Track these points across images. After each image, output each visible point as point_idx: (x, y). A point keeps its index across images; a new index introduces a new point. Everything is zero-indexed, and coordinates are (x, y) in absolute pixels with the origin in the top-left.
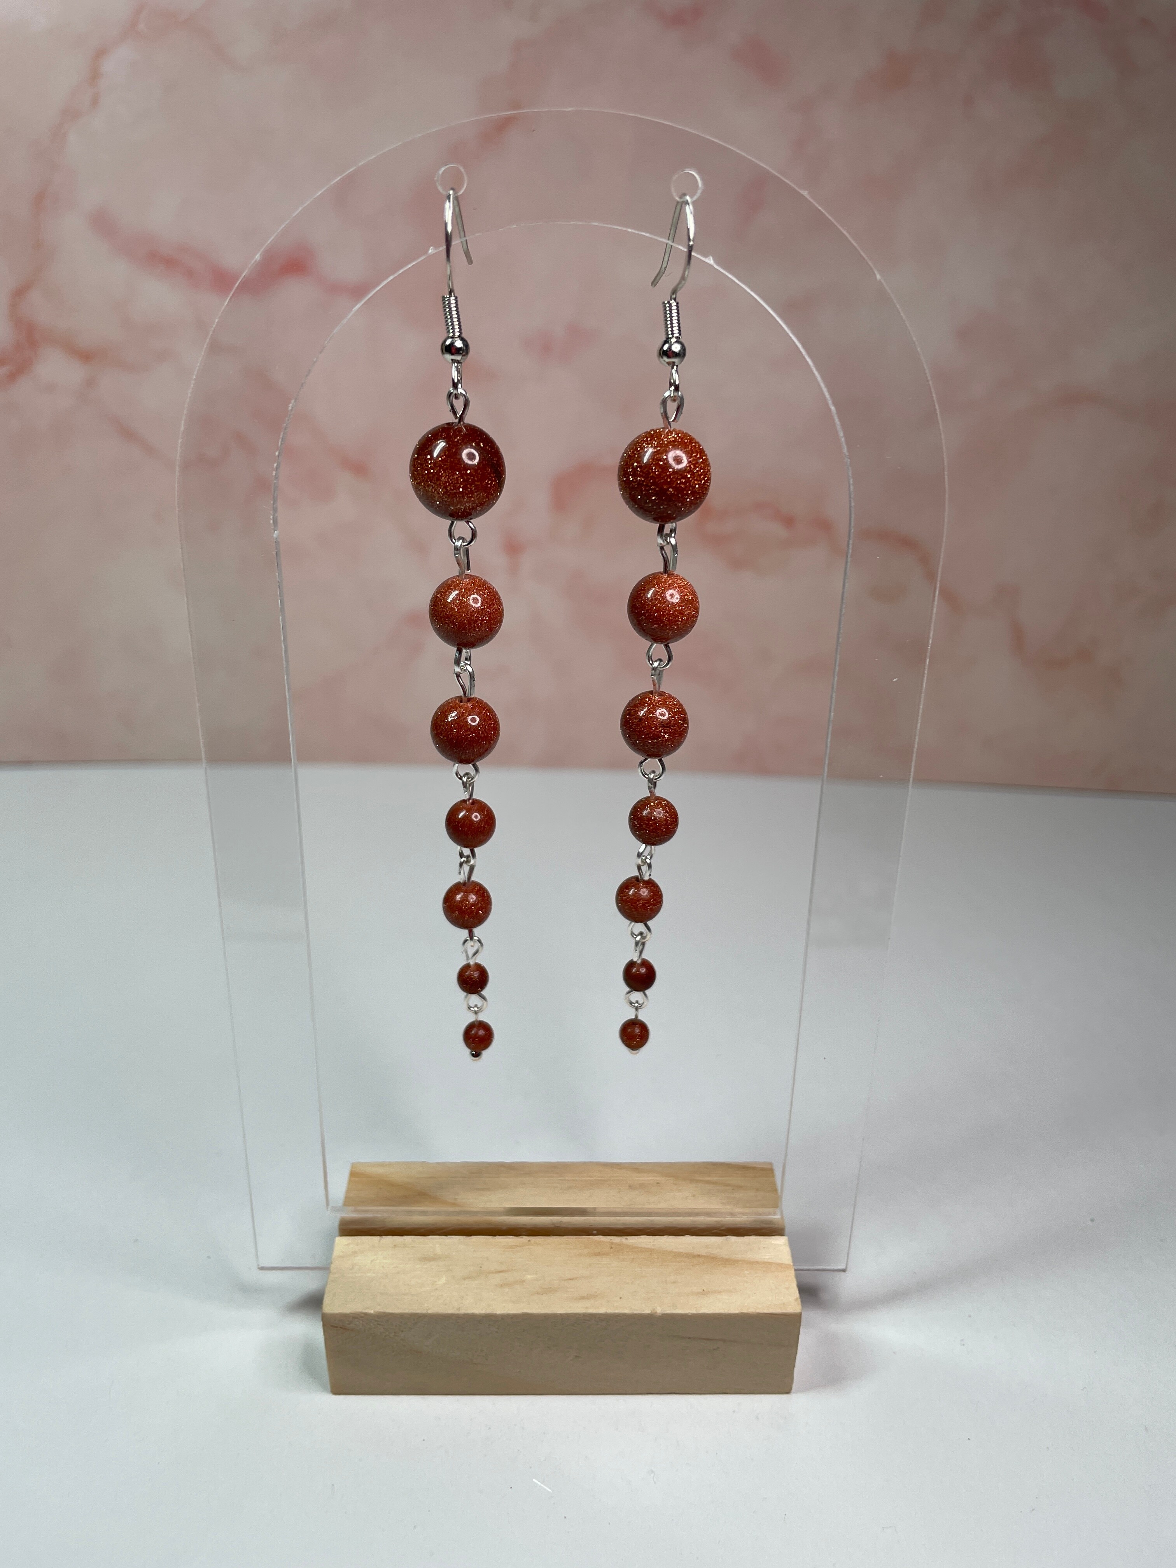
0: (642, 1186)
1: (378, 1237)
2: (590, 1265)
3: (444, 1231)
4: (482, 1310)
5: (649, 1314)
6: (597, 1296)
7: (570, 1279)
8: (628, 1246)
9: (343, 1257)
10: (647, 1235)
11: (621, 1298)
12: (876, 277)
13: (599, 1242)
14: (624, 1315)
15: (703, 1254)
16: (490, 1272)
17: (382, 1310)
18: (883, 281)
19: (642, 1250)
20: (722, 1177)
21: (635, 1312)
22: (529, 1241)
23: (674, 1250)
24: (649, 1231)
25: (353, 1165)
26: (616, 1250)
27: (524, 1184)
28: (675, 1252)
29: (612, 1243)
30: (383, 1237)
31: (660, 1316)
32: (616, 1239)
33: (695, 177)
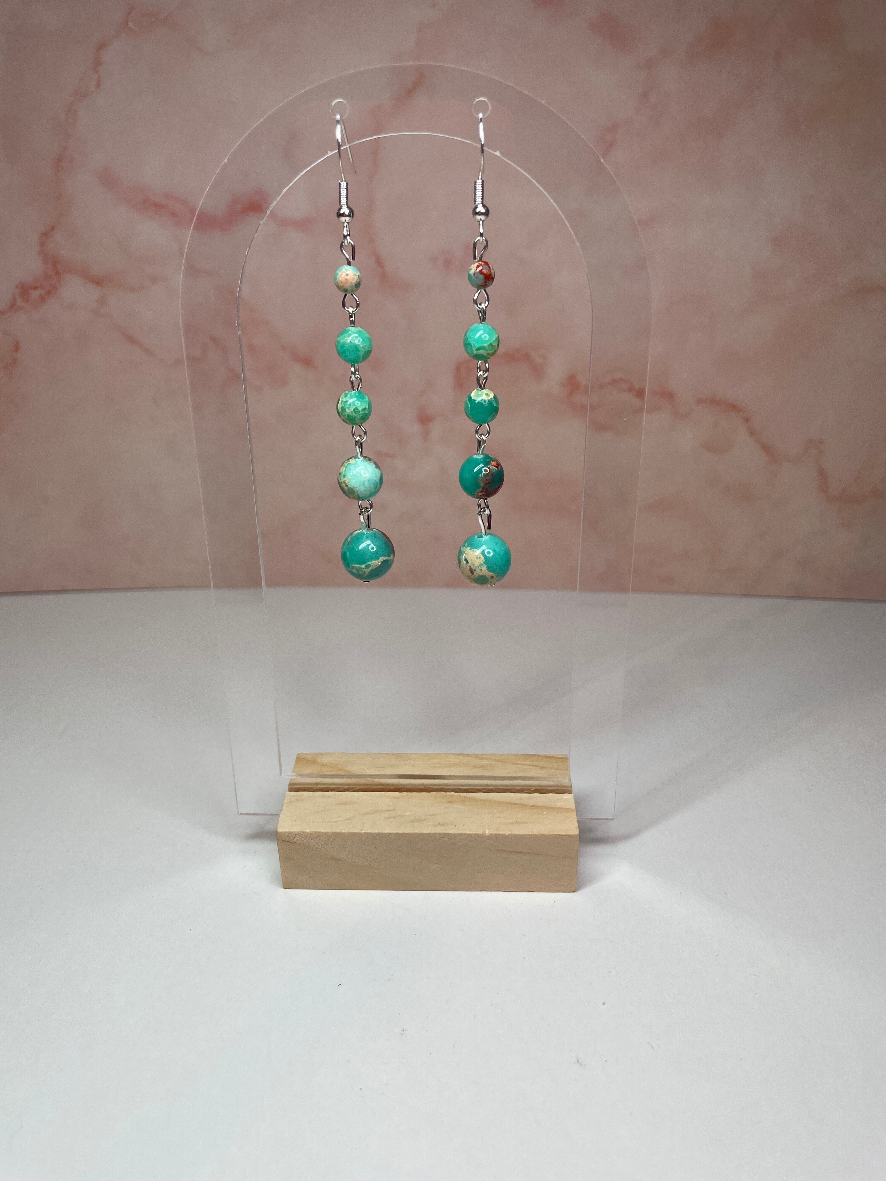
0: (483, 767)
1: (313, 792)
3: (353, 790)
4: (376, 830)
5: (481, 834)
6: (448, 825)
7: (432, 815)
8: (470, 798)
9: (290, 803)
10: (483, 792)
11: (464, 825)
12: (601, 162)
13: (452, 796)
14: (465, 834)
15: (518, 803)
16: (382, 811)
17: (313, 830)
18: (604, 163)
19: (479, 800)
20: (534, 762)
21: (473, 833)
22: (408, 795)
24: (484, 791)
25: (298, 754)
26: (463, 801)
27: (406, 765)
28: (501, 802)
29: (460, 796)
30: (316, 792)
31: (488, 834)
32: (462, 794)
33: (487, 103)
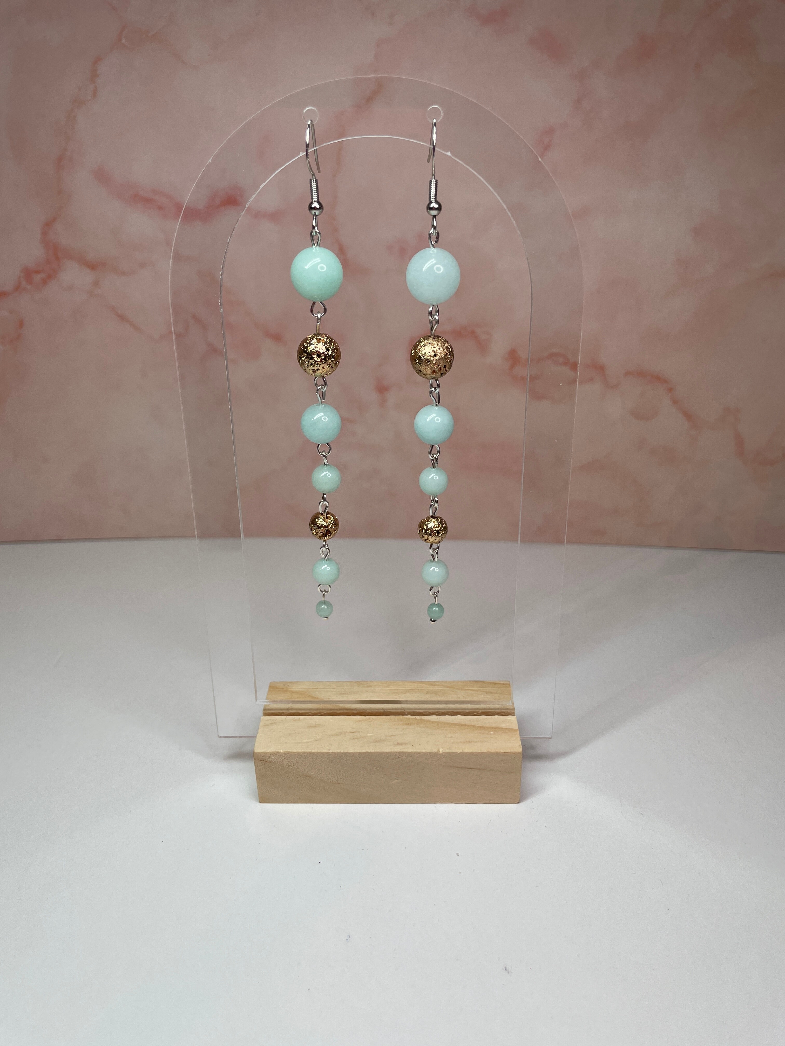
1: (285, 716)
2: (403, 729)
3: (320, 714)
4: (342, 750)
5: (436, 752)
6: (406, 744)
7: (392, 736)
8: (424, 720)
9: (265, 726)
10: (436, 715)
11: (420, 745)
12: (539, 161)
13: (409, 718)
14: (422, 752)
15: (469, 724)
16: (347, 732)
17: (286, 751)
18: (542, 162)
19: (433, 722)
20: (481, 688)
21: (428, 751)
22: (369, 718)
23: (452, 722)
25: (271, 682)
26: (418, 723)
27: (367, 691)
29: (416, 719)
30: (288, 716)
31: (442, 754)
32: (418, 717)
33: (440, 110)
